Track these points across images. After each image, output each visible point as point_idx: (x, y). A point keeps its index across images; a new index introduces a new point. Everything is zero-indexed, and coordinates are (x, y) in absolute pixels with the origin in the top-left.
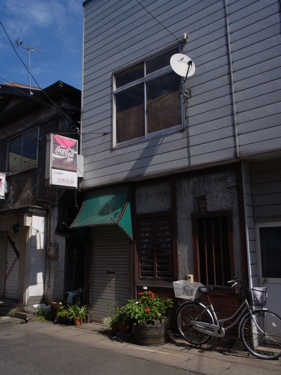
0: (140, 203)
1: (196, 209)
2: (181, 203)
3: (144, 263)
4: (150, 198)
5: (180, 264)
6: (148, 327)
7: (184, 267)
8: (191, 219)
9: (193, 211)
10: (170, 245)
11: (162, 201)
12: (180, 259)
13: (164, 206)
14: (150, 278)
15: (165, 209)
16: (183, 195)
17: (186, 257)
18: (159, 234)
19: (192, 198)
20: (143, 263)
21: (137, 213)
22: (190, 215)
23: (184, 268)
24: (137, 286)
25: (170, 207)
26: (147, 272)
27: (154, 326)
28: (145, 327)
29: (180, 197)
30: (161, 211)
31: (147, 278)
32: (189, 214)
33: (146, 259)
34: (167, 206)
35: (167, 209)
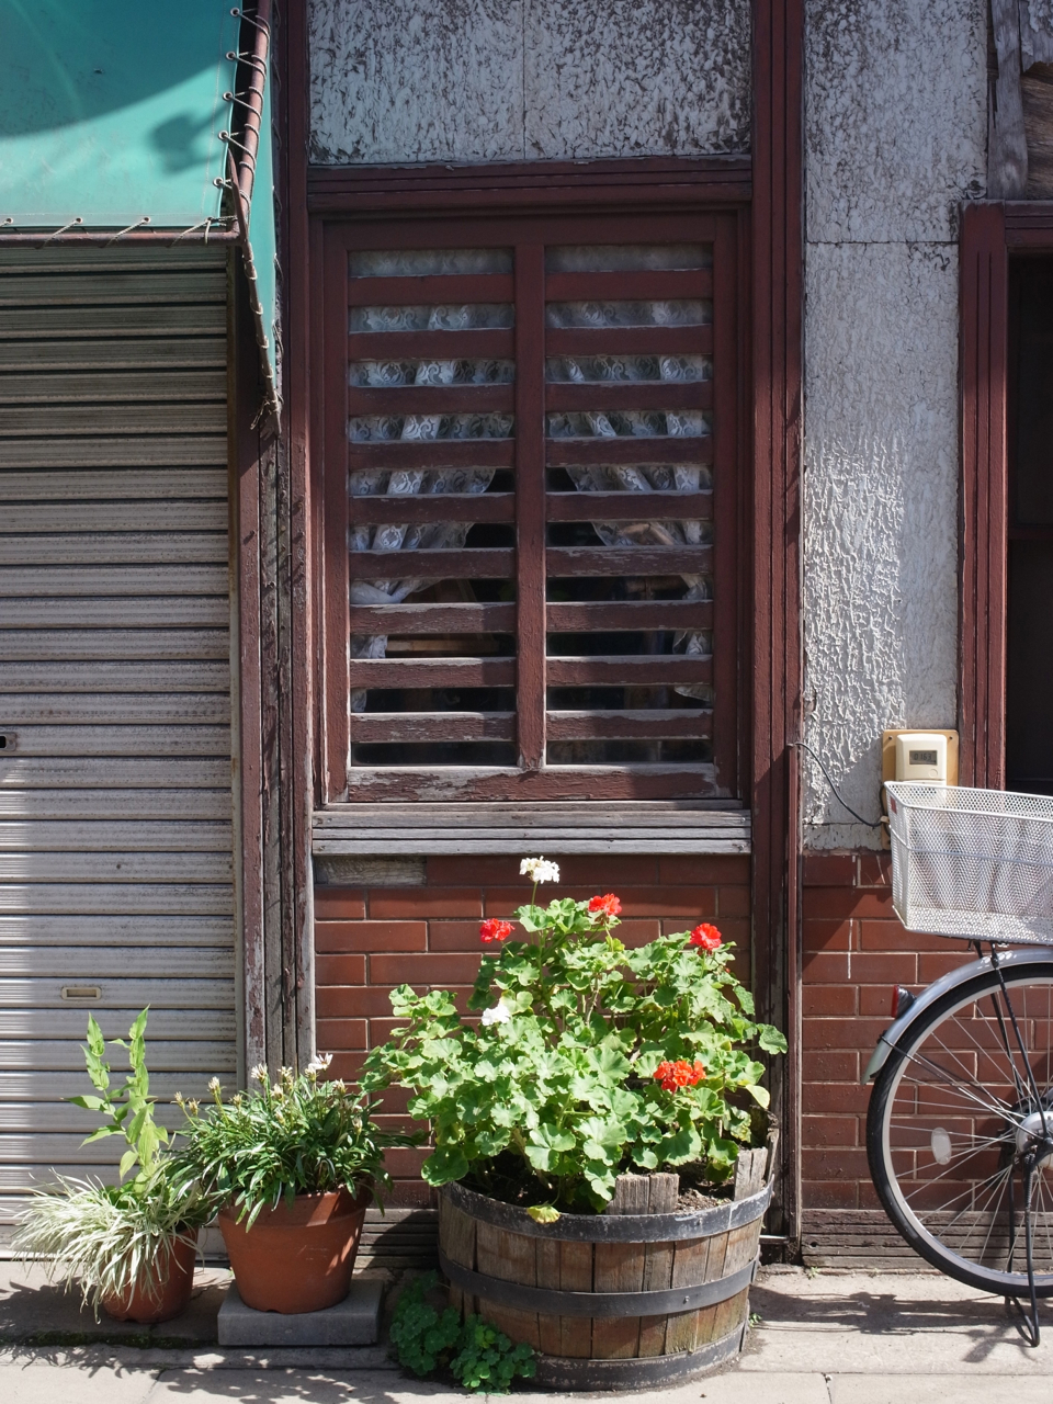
0: (360, 54)
1: (1011, 169)
2: (846, 100)
3: (391, 638)
4: (493, 16)
5: (817, 642)
6: (690, 1223)
7: (853, 664)
8: (951, 252)
9: (975, 186)
10: (695, 481)
11: (641, 63)
12: (815, 604)
13: (661, 110)
14: (475, 782)
15: (670, 139)
16: (883, 25)
17: (888, 584)
18: (577, 376)
19: (967, 60)
20: (379, 645)
21: (326, 152)
22: (942, 213)
23: (860, 675)
24: (315, 857)
25: (721, 121)
26: (429, 723)
27: (734, 1206)
28: (670, 1224)
29: (844, 41)
30: (627, 152)
31: (431, 777)
32: (932, 208)
33: (412, 598)
34: (694, 116)
35: (696, 143)
